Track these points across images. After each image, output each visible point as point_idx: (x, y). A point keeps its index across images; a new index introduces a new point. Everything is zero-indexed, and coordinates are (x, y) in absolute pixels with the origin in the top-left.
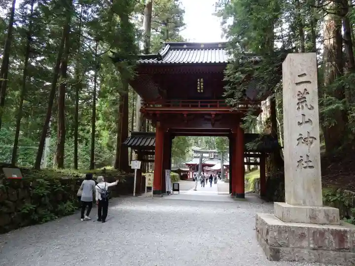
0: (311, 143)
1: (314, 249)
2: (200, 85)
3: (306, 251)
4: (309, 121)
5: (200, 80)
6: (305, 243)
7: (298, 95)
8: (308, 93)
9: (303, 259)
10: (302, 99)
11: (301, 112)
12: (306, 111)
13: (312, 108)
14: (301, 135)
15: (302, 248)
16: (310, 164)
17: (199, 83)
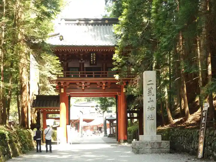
0: (153, 110)
1: (151, 149)
2: (93, 58)
3: (148, 150)
4: (152, 101)
5: (93, 54)
6: (148, 147)
7: (148, 90)
8: (152, 89)
9: (147, 153)
10: (150, 92)
11: (149, 97)
12: (151, 96)
13: (153, 95)
14: (149, 106)
15: (147, 149)
16: (152, 118)
17: (92, 56)
